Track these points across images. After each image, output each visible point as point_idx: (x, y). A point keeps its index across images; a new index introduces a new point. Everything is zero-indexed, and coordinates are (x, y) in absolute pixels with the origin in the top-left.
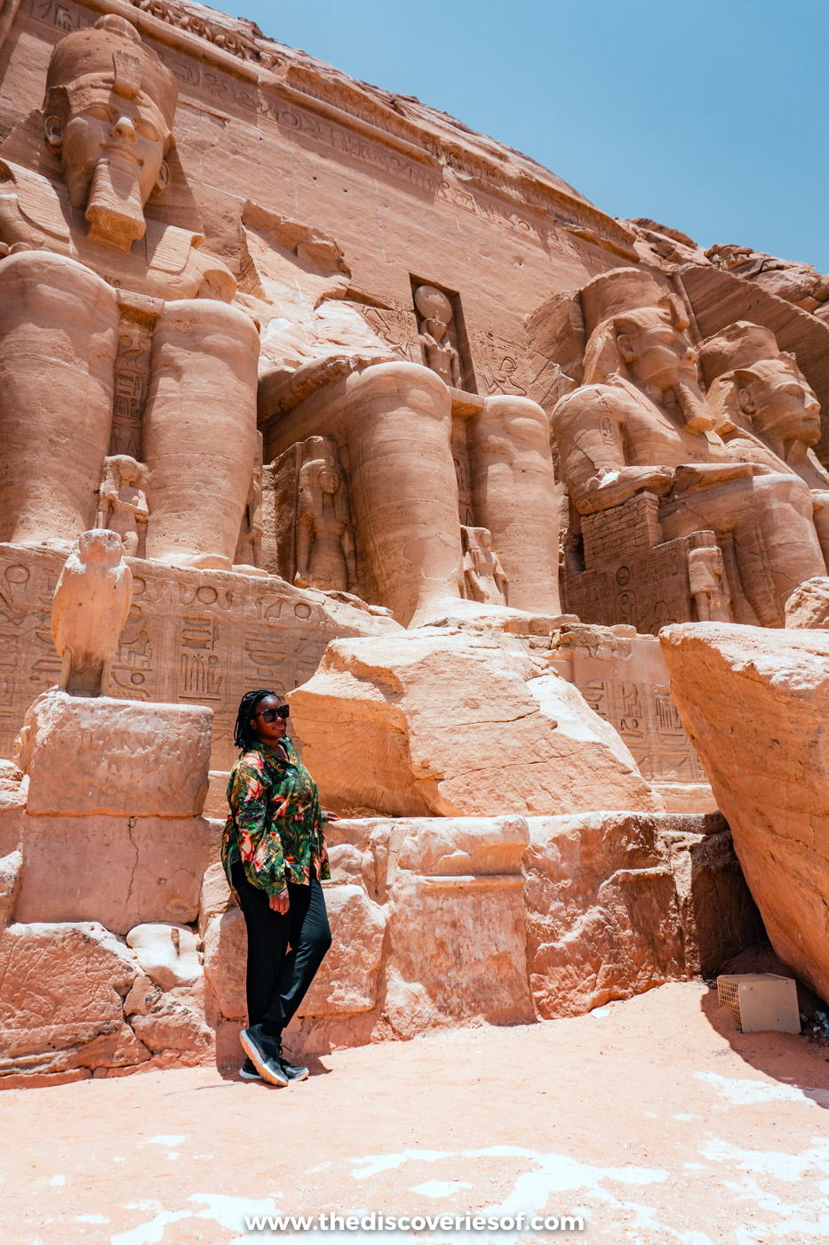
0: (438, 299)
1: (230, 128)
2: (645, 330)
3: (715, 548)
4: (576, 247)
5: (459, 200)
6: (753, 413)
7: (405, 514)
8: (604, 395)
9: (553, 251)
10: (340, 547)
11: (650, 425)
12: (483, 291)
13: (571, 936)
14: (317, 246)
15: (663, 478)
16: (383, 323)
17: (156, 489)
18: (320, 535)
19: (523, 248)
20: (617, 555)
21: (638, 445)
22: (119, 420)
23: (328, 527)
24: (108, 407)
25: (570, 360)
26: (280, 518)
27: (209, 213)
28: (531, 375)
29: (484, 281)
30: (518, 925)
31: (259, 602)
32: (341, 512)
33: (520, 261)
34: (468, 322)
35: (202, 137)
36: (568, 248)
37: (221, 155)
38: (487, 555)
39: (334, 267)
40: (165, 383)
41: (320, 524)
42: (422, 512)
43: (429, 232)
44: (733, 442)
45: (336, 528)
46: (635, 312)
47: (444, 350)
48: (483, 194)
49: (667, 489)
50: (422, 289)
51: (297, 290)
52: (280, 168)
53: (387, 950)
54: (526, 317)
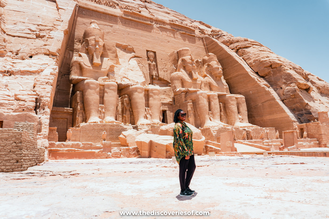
0: (152, 54)
1: (113, 27)
2: (186, 61)
3: (192, 103)
4: (181, 36)
5: (157, 32)
6: (211, 71)
7: (137, 108)
8: (178, 74)
9: (176, 38)
10: (130, 110)
11: (186, 80)
12: (161, 50)
13: (133, 153)
14: (129, 48)
15: (185, 91)
16: (141, 61)
17: (105, 108)
18: (127, 109)
19: (169, 39)
20: (179, 103)
21: (184, 83)
22: (100, 99)
23: (128, 108)
24: (99, 98)
25: (176, 64)
26: (122, 106)
27: (110, 46)
28: (169, 66)
29: (161, 48)
30: (129, 153)
31: (117, 126)
32: (130, 106)
33: (169, 42)
34: (157, 57)
35: (109, 31)
36: (179, 37)
37: (112, 34)
38: (149, 112)
39: (132, 51)
40: (106, 94)
41: (127, 108)
42: (139, 107)
43: (150, 40)
44: (206, 78)
45: (129, 108)
46: (185, 57)
47: (153, 64)
48: (162, 29)
49: (186, 92)
50: (149, 52)
51: (125, 59)
52: (122, 34)
53: (121, 154)
54: (169, 54)
